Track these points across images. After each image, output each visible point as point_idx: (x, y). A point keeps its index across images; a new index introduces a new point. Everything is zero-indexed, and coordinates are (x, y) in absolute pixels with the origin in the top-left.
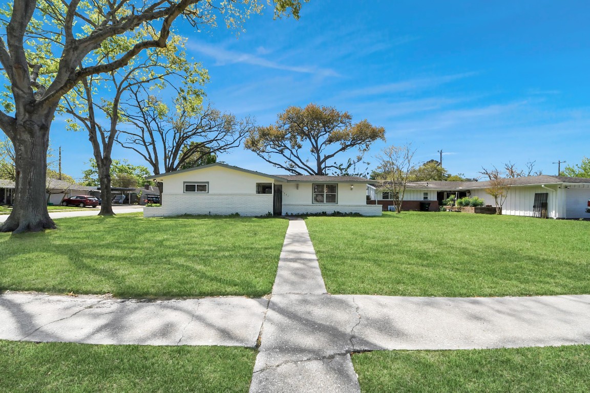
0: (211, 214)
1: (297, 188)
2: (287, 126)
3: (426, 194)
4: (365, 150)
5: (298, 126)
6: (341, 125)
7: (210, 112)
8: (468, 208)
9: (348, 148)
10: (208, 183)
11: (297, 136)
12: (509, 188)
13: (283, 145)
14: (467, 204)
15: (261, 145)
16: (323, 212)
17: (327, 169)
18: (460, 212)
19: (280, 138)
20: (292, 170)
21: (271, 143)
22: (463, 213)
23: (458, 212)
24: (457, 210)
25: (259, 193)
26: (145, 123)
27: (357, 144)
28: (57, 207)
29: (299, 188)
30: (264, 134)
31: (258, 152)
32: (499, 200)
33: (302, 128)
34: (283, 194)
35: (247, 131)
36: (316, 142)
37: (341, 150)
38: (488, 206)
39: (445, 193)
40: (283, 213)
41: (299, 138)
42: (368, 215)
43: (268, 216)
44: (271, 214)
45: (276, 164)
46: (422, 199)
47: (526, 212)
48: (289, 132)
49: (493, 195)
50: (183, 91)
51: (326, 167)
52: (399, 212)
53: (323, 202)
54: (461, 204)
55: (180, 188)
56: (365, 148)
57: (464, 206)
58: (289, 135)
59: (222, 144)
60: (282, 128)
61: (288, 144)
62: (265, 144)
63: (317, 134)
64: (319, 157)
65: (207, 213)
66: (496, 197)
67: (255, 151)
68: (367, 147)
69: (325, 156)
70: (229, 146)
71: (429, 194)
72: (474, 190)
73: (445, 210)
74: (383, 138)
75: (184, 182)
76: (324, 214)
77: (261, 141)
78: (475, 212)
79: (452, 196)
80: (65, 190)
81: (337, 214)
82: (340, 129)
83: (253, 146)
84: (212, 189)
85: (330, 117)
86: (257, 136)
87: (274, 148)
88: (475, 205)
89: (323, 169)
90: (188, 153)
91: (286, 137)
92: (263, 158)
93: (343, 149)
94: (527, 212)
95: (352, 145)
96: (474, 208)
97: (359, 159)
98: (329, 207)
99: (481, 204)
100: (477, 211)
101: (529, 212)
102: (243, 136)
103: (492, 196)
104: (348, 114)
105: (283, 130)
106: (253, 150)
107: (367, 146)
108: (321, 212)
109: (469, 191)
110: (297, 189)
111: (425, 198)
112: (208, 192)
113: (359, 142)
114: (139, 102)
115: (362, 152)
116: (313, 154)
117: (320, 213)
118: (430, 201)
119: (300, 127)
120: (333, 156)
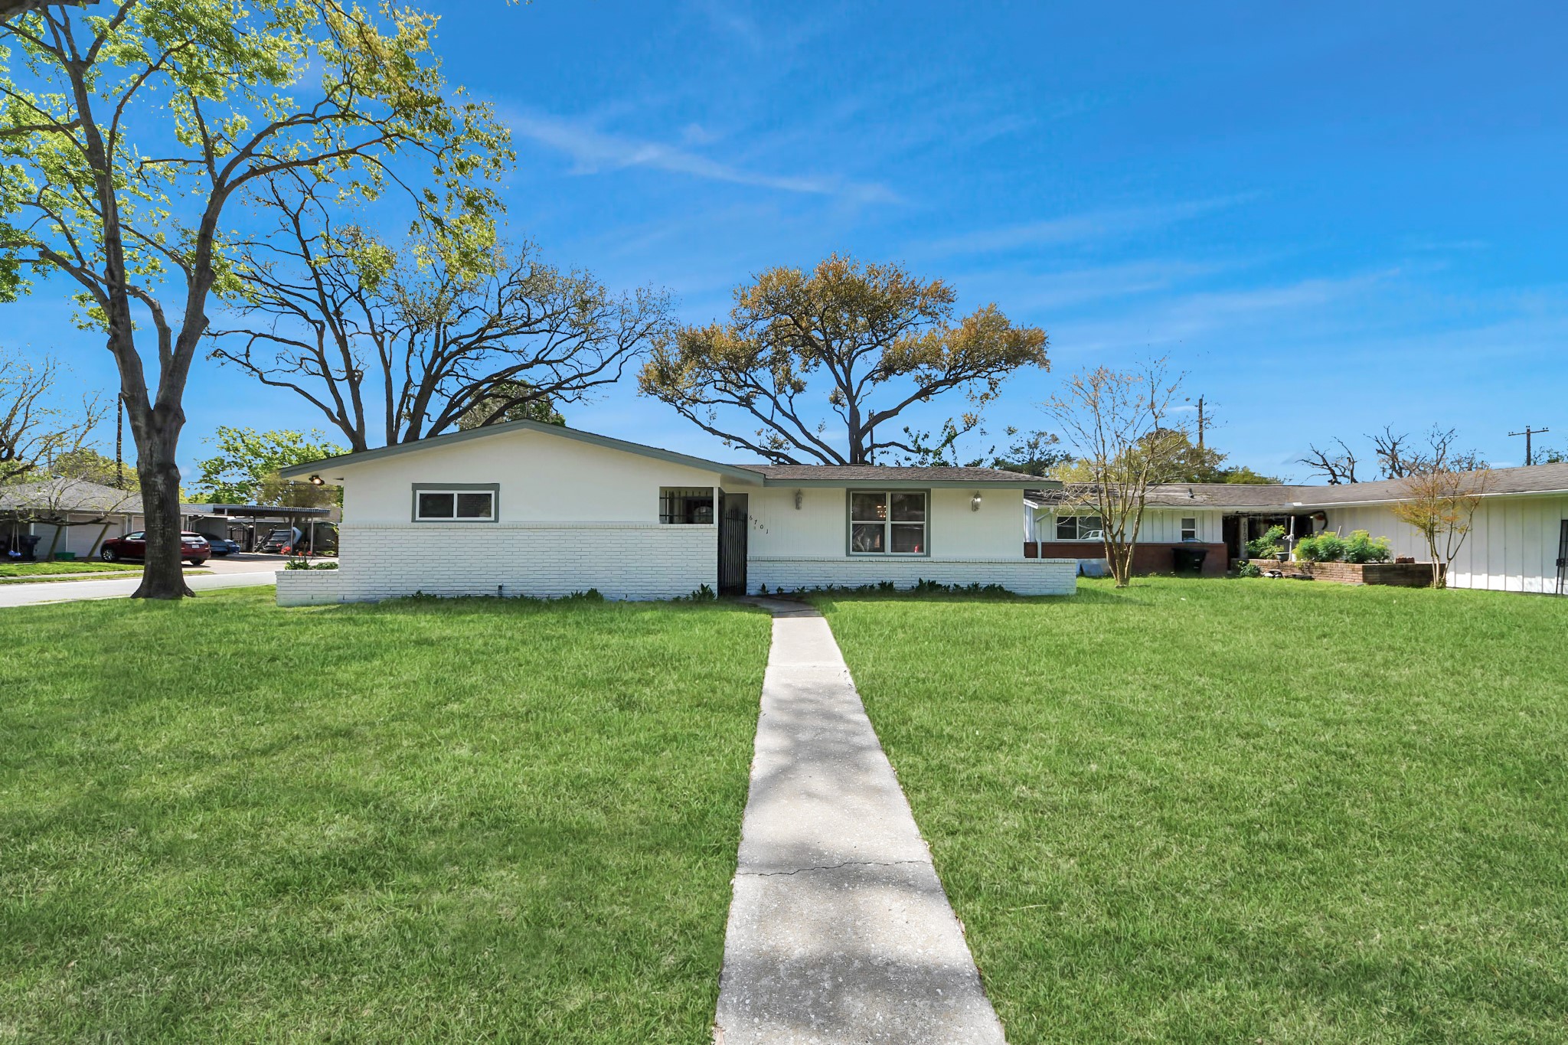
0: (506, 592)
1: (798, 501)
2: (762, 325)
3: (1189, 522)
4: (987, 396)
5: (796, 323)
6: (921, 318)
7: (525, 274)
8: (1339, 566)
9: (940, 389)
10: (496, 487)
11: (794, 356)
12: (1476, 503)
13: (749, 381)
14: (1333, 555)
15: (686, 382)
16: (883, 585)
17: (877, 451)
18: (1311, 579)
19: (741, 362)
20: (779, 455)
21: (718, 376)
22: (1321, 583)
23: (1302, 578)
24: (1298, 573)
25: (671, 522)
26: (323, 308)
27: (965, 378)
28: (80, 565)
29: (804, 503)
30: (696, 349)
31: (679, 403)
32: (1441, 541)
33: (807, 330)
34: (750, 524)
35: (642, 335)
36: (847, 372)
37: (918, 396)
38: (1404, 560)
39: (1244, 521)
40: (752, 589)
41: (797, 360)
42: (1030, 592)
43: (701, 598)
44: (711, 594)
45: (729, 437)
46: (1178, 539)
47: (1527, 580)
48: (769, 344)
49: (1424, 527)
50: (431, 198)
51: (874, 446)
52: (1124, 581)
53: (882, 549)
54: (1311, 552)
55: (400, 504)
56: (987, 391)
57: (1323, 561)
58: (767, 353)
59: (566, 372)
60: (748, 329)
61: (764, 377)
62: (700, 380)
63: (851, 351)
64: (855, 414)
65: (493, 591)
66: (1431, 533)
67: (671, 401)
68: (992, 389)
69: (870, 414)
70: (588, 380)
71: (1198, 524)
72: (1341, 511)
73: (1256, 573)
74: (1039, 360)
75: (416, 487)
76: (886, 591)
77: (686, 369)
78: (1365, 580)
79: (1277, 530)
80: (106, 513)
81: (927, 590)
82: (917, 332)
83: (664, 384)
84: (511, 508)
85: (888, 296)
86: (673, 354)
87: (725, 390)
88: (1360, 557)
89: (868, 450)
90: (463, 399)
91: (760, 356)
92: (694, 419)
93: (924, 393)
94: (1533, 580)
95: (952, 381)
96: (1359, 566)
97: (970, 424)
98: (901, 568)
99: (1382, 554)
100: (1371, 576)
101: (1539, 579)
102: (631, 350)
103: (1416, 529)
104: (944, 286)
105: (749, 338)
106: (665, 399)
107: (993, 385)
108: (876, 583)
109: (1322, 515)
110: (798, 508)
111: (1186, 535)
112: (497, 520)
113: (970, 373)
114: (303, 243)
115: (978, 401)
116: (838, 408)
117: (872, 587)
118: (1203, 544)
119: (800, 327)
120: (894, 412)
